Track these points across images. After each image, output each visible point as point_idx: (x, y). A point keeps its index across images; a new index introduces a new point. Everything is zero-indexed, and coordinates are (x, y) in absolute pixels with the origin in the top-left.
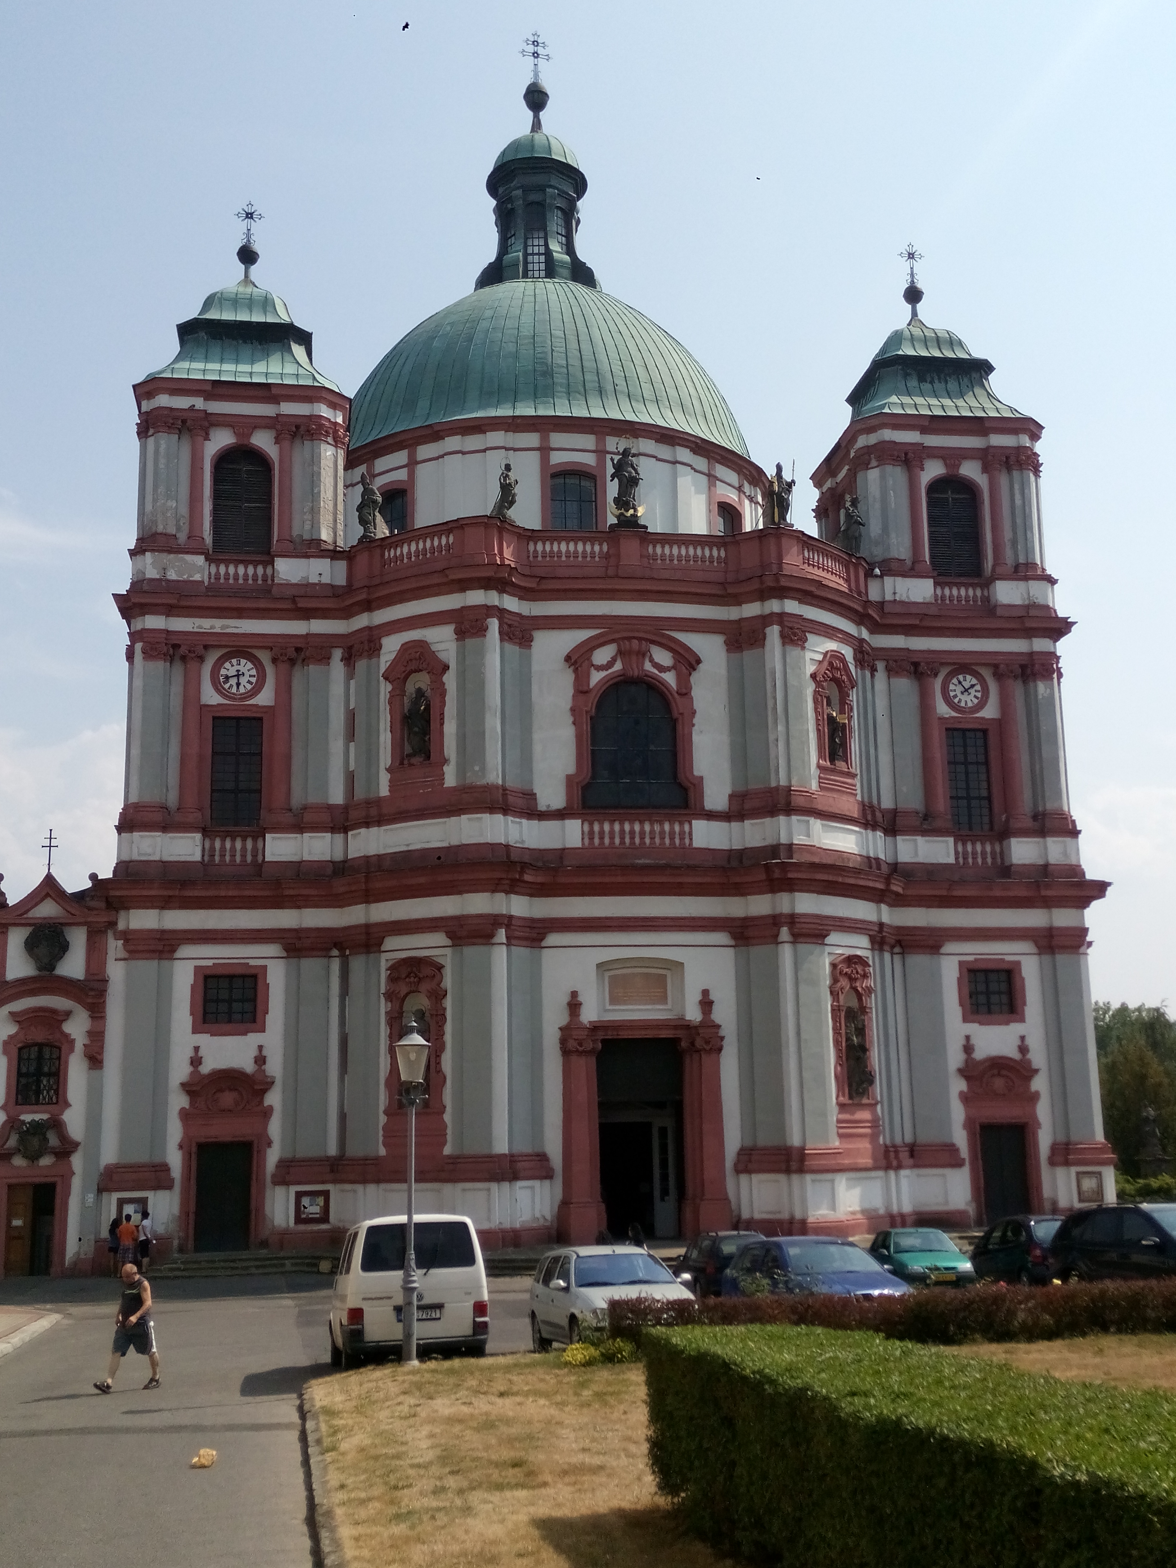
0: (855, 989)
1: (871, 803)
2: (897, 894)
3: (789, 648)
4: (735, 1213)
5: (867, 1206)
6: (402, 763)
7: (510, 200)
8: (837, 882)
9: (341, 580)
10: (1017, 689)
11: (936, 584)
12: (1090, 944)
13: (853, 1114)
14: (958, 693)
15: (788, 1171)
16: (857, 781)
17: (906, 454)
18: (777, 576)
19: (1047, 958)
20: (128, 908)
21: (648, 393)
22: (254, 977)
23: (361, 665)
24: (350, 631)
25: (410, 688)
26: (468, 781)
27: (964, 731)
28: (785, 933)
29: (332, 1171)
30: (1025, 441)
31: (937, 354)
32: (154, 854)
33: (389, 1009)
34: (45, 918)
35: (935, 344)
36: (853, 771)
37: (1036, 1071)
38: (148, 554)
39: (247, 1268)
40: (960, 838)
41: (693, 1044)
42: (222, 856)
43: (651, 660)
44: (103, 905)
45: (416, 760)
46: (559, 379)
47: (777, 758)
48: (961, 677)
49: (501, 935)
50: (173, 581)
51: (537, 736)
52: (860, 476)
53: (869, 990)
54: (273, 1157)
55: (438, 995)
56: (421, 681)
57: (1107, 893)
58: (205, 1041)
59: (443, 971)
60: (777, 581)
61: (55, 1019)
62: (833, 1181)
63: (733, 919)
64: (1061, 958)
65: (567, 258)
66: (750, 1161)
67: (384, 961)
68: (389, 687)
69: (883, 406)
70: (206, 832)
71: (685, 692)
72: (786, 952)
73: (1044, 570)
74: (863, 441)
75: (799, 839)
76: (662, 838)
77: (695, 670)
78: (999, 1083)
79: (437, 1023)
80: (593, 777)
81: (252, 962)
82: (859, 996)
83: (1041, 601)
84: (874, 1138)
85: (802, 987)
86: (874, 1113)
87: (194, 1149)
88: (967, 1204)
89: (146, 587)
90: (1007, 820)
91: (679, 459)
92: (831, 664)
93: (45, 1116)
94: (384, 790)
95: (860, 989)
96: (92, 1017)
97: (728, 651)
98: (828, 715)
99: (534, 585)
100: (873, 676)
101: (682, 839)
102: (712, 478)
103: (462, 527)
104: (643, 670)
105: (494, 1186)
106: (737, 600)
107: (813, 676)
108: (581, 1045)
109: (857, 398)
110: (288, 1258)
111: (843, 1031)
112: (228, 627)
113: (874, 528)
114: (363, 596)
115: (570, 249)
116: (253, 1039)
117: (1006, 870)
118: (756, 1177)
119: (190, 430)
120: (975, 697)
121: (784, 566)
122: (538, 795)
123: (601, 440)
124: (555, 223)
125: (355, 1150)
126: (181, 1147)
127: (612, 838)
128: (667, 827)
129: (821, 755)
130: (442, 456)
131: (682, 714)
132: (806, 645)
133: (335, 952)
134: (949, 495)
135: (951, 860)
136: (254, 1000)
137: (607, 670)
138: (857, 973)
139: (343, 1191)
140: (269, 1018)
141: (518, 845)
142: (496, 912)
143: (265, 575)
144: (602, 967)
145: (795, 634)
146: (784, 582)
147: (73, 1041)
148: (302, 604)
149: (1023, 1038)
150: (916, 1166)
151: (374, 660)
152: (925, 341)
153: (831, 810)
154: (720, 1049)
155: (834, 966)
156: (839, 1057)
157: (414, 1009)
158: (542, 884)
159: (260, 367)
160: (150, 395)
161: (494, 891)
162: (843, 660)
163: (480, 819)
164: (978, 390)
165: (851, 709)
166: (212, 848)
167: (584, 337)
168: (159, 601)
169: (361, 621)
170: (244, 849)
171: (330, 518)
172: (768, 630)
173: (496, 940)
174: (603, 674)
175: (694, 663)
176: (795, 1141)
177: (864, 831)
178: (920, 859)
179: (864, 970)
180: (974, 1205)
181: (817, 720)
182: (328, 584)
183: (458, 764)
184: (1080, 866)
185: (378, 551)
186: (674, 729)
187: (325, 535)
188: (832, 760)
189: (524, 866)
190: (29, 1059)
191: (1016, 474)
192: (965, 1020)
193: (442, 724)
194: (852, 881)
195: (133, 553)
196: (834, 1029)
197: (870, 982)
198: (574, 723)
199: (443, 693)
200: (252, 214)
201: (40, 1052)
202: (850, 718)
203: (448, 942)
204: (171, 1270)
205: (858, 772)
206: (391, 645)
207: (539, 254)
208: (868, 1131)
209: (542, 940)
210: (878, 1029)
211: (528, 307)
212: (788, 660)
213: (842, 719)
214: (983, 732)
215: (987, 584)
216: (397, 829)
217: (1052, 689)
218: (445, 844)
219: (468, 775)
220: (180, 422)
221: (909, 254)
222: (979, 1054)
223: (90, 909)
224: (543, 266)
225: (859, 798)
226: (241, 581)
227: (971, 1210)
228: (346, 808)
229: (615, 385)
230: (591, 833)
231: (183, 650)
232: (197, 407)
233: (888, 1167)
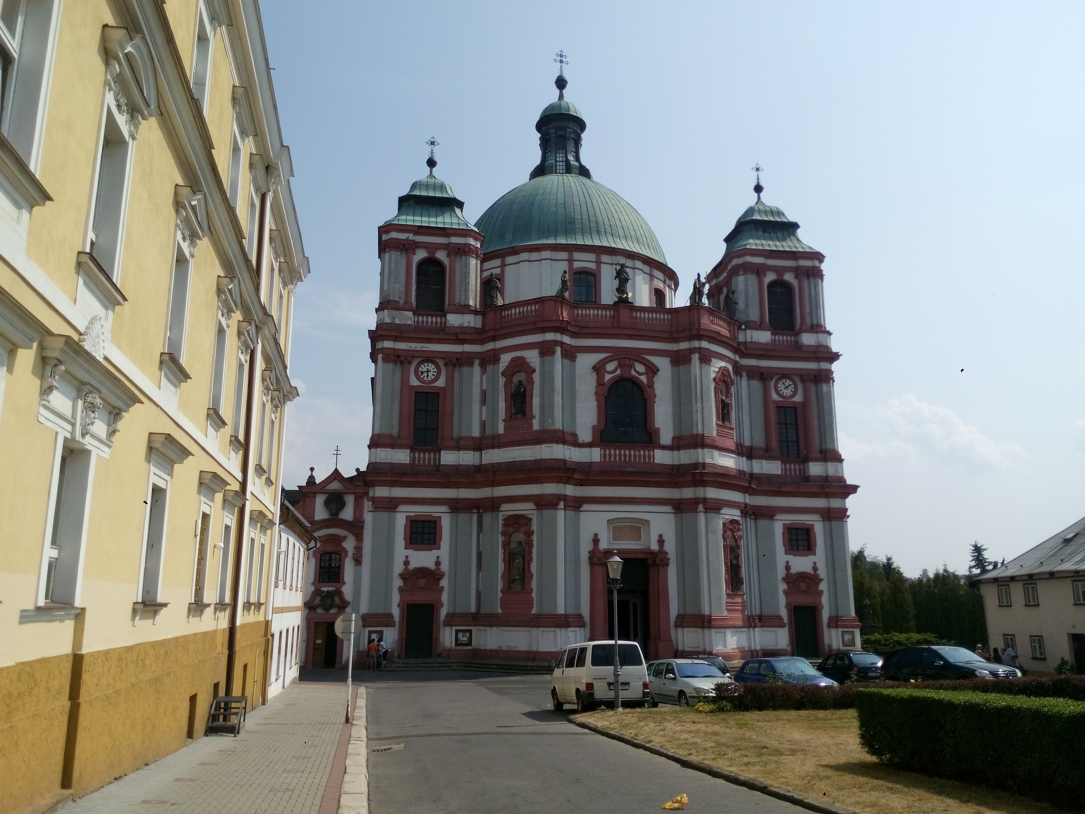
0: (734, 536)
1: (740, 443)
2: (754, 489)
3: (703, 365)
4: (675, 647)
5: (740, 646)
6: (511, 417)
7: (548, 134)
8: (726, 483)
9: (479, 325)
10: (812, 387)
11: (772, 334)
12: (848, 517)
13: (733, 599)
14: (783, 388)
15: (703, 627)
16: (734, 432)
17: (758, 269)
18: (698, 329)
19: (827, 523)
20: (374, 486)
21: (621, 234)
22: (435, 522)
23: (490, 368)
24: (484, 351)
25: (516, 379)
26: (546, 427)
27: (785, 408)
28: (701, 507)
29: (473, 620)
30: (816, 263)
31: (772, 219)
32: (387, 459)
33: (503, 540)
34: (334, 490)
35: (771, 213)
36: (732, 426)
37: (822, 580)
38: (386, 311)
39: (434, 667)
40: (784, 462)
41: (654, 561)
42: (419, 461)
43: (635, 369)
44: (362, 484)
45: (518, 416)
46: (578, 226)
47: (697, 420)
48: (784, 381)
49: (562, 505)
50: (398, 324)
51: (578, 406)
52: (733, 280)
53: (741, 537)
54: (444, 612)
55: (529, 534)
56: (521, 377)
57: (858, 491)
58: (410, 553)
59: (532, 522)
60: (698, 331)
61: (338, 540)
62: (725, 633)
63: (674, 500)
64: (834, 523)
65: (577, 164)
66: (683, 621)
67: (501, 516)
68: (504, 379)
69: (746, 245)
70: (412, 450)
71: (651, 385)
72: (702, 517)
73: (825, 328)
74: (735, 262)
75: (708, 461)
76: (640, 458)
77: (656, 374)
78: (803, 586)
79: (529, 547)
80: (606, 427)
81: (434, 515)
82: (736, 540)
83: (825, 344)
84: (743, 611)
85: (710, 535)
86: (743, 599)
87: (405, 607)
88: (787, 646)
89: (384, 327)
90: (807, 454)
91: (637, 267)
92: (722, 373)
93: (333, 589)
94: (501, 431)
95: (736, 536)
96: (356, 540)
97: (672, 365)
98: (721, 398)
99: (578, 331)
100: (741, 379)
101: (649, 459)
102: (652, 276)
103: (543, 301)
104: (631, 374)
105: (558, 630)
106: (677, 340)
107: (714, 379)
108: (600, 560)
109: (729, 239)
110: (454, 663)
111: (729, 557)
112: (424, 347)
113: (741, 305)
114: (492, 334)
115: (577, 159)
116: (434, 553)
117: (806, 478)
118: (686, 630)
119: (406, 250)
120: (791, 391)
121: (701, 324)
122: (578, 435)
123: (598, 257)
124: (571, 147)
125: (485, 609)
126: (399, 605)
127: (615, 458)
128: (642, 452)
129: (718, 419)
130: (519, 262)
131: (650, 397)
132: (711, 363)
133: (475, 511)
134: (779, 290)
135: (780, 472)
136: (435, 533)
137: (613, 374)
138: (735, 528)
139: (478, 630)
140: (442, 543)
141: (569, 460)
142: (559, 493)
143: (441, 322)
144: (610, 522)
145: (706, 358)
146: (701, 332)
147: (346, 552)
148: (461, 337)
149: (815, 563)
150: (762, 626)
151: (496, 366)
152: (766, 212)
153: (722, 446)
154: (668, 565)
155: (724, 524)
156: (727, 571)
157: (516, 540)
158: (581, 479)
159: (440, 219)
160: (387, 232)
161: (558, 483)
162: (728, 371)
163: (552, 447)
164: (792, 238)
165: (731, 396)
166: (414, 457)
167: (589, 205)
168: (392, 334)
169: (490, 346)
170: (429, 458)
171: (474, 294)
172: (693, 356)
173: (559, 507)
174: (611, 376)
175: (656, 371)
176: (707, 612)
177: (737, 457)
178: (764, 471)
179: (738, 527)
180: (790, 646)
181: (716, 401)
182: (473, 327)
183: (540, 419)
184: (844, 477)
185: (499, 312)
186: (645, 403)
187: (471, 303)
188: (723, 421)
189: (574, 470)
190: (325, 560)
191: (812, 280)
192: (786, 554)
193: (532, 399)
194: (734, 482)
195: (377, 310)
196: (724, 556)
197: (740, 533)
198: (597, 400)
199: (532, 383)
200: (434, 142)
201: (331, 556)
202: (731, 400)
203: (535, 507)
204: (397, 667)
205: (735, 427)
206: (506, 359)
207: (562, 161)
208: (740, 608)
209: (580, 508)
210: (744, 556)
211: (561, 189)
212: (703, 372)
213: (728, 401)
214: (794, 408)
215: (797, 334)
216: (507, 450)
217: (830, 388)
218: (533, 459)
219: (546, 424)
220: (402, 246)
221: (757, 169)
222: (793, 571)
223: (356, 486)
224: (564, 167)
225: (735, 440)
226: (429, 325)
227: (789, 649)
228: (481, 439)
229: (605, 229)
230: (605, 455)
231: (402, 358)
232: (410, 238)
233: (750, 627)
